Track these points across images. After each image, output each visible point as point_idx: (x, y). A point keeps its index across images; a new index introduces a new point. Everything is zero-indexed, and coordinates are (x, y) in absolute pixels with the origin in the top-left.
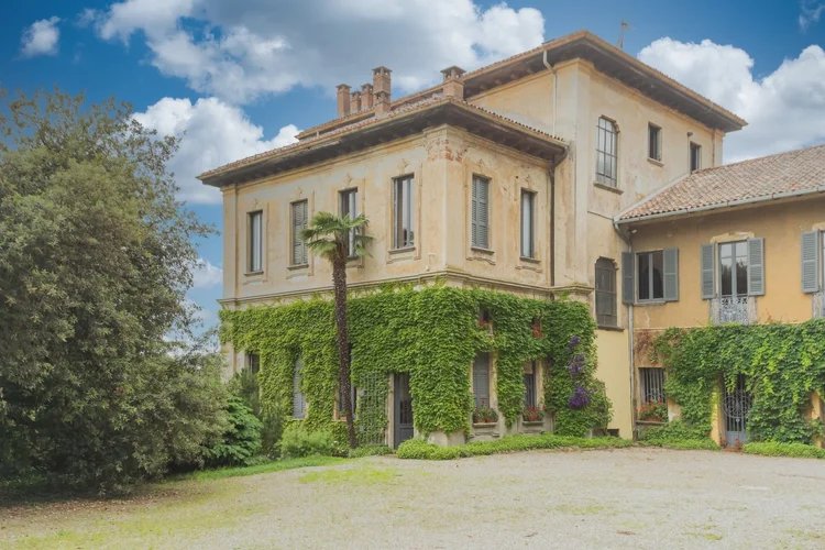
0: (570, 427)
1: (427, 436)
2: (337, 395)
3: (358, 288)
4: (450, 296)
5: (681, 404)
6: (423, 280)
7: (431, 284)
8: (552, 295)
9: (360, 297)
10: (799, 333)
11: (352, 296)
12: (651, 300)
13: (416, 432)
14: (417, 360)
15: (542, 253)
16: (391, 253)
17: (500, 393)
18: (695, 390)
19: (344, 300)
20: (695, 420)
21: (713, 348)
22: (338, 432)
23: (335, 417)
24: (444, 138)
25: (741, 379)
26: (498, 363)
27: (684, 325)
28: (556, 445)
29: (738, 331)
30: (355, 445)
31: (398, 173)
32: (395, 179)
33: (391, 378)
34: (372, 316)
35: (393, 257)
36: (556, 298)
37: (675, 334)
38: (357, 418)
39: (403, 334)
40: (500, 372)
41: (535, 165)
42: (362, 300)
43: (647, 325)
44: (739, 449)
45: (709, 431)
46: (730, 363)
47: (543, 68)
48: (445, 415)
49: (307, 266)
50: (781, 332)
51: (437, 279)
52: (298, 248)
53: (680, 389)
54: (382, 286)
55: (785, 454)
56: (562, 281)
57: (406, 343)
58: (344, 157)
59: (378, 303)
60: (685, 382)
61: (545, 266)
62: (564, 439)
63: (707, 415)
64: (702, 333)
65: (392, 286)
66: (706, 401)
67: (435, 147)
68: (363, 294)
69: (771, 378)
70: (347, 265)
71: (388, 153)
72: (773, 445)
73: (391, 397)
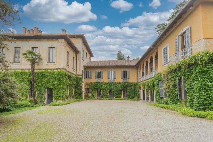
0: (79, 98)
1: (57, 101)
2: (29, 93)
3: (37, 69)
4: (64, 73)
5: (92, 93)
6: (57, 69)
7: (59, 70)
8: (76, 76)
9: (37, 71)
10: (108, 84)
11: (35, 71)
12: (88, 78)
13: (54, 100)
14: (55, 85)
15: (75, 68)
16: (47, 63)
17: (70, 92)
18: (94, 91)
19: (34, 71)
20: (93, 95)
21: (97, 85)
22: (30, 101)
23: (28, 98)
24: (63, 42)
25: (100, 90)
26: (70, 87)
27: (93, 82)
28: (77, 101)
29: (100, 83)
30: (35, 104)
31: (50, 46)
32: (49, 47)
33: (47, 89)
34: (42, 76)
35: (48, 63)
36: (77, 76)
37: (91, 83)
38: (36, 98)
39: (51, 80)
40: (70, 89)
41: (74, 53)
42: (38, 72)
43: (87, 81)
44: (100, 99)
45: (95, 97)
46: (99, 87)
47: (75, 37)
48: (62, 96)
49: (20, 63)
50: (106, 83)
51: (61, 69)
52: (16, 58)
53: (92, 91)
54: (44, 69)
55: (106, 99)
56: (78, 73)
57: (52, 82)
58: (34, 40)
59: (44, 73)
60: (92, 90)
61: (75, 70)
62: (78, 100)
63: (95, 95)
64: (95, 83)
65: (48, 69)
66: (95, 93)
67: (61, 43)
68: (38, 71)
69: (105, 89)
70: (35, 64)
71: (47, 42)
72: (104, 98)
73: (46, 93)
